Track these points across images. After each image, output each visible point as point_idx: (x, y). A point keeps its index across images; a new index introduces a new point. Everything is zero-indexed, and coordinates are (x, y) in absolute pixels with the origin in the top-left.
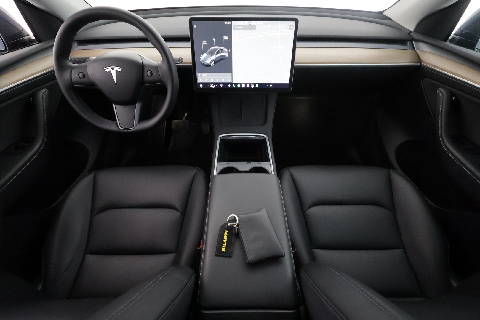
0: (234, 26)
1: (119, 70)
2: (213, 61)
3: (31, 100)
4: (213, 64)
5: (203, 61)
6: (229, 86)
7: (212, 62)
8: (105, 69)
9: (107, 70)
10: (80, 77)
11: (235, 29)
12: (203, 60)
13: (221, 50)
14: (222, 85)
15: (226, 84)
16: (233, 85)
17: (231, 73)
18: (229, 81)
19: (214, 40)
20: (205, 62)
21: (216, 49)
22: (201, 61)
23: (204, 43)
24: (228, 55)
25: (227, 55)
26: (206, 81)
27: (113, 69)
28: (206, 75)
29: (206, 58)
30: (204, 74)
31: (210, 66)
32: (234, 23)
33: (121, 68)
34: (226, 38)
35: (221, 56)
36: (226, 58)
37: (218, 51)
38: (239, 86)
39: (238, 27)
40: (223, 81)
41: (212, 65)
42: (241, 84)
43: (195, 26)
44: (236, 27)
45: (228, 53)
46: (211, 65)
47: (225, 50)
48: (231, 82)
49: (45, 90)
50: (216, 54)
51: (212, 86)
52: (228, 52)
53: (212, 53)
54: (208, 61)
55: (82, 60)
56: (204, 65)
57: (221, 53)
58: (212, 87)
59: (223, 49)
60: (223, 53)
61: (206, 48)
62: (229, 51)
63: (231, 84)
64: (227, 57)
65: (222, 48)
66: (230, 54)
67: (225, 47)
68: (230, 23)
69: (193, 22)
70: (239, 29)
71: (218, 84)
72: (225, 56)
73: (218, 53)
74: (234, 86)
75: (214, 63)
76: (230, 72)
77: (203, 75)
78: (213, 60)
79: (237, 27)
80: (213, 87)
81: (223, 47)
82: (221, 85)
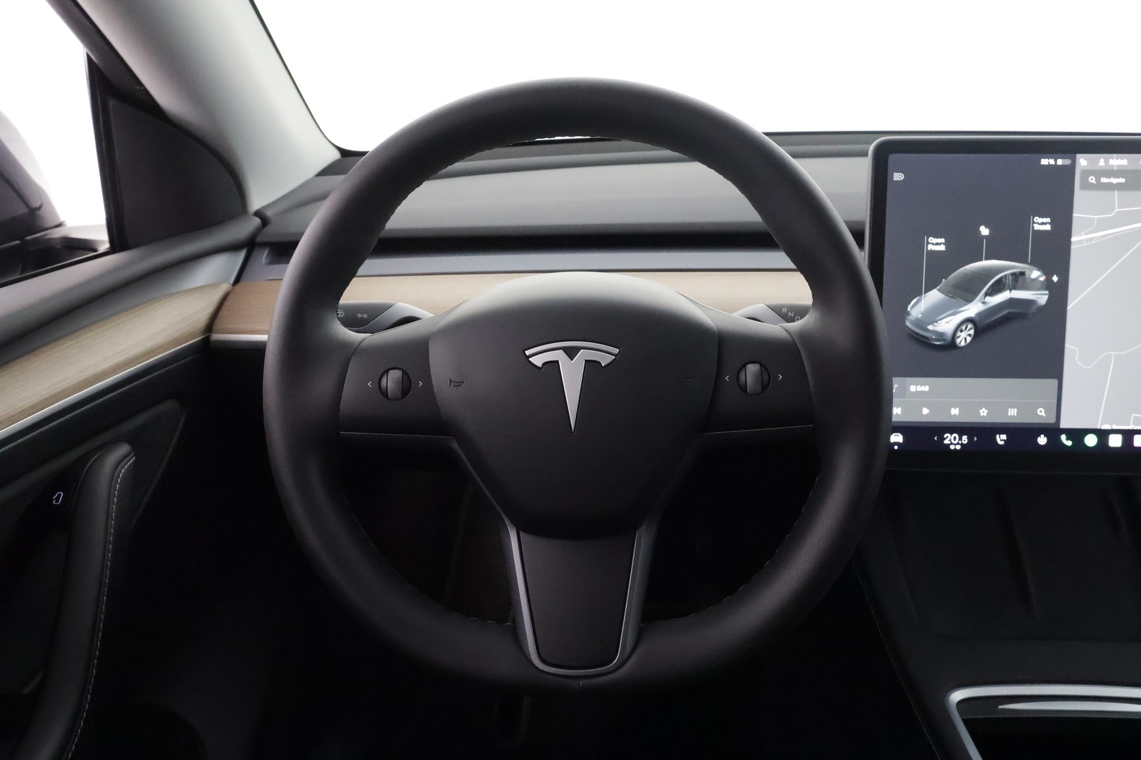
0: (1086, 173)
1: (605, 360)
2: (970, 326)
3: (57, 499)
4: (969, 339)
5: (921, 323)
6: (1042, 440)
7: (963, 327)
8: (527, 353)
9: (538, 361)
10: (384, 393)
11: (1086, 186)
12: (918, 323)
13: (1013, 274)
14: (1004, 437)
15: (1022, 433)
16: (1063, 437)
17: (1055, 382)
18: (1042, 414)
19: (984, 231)
20: (929, 331)
21: (988, 273)
22: (908, 324)
23: (936, 244)
24: (1046, 297)
25: (1042, 298)
26: (925, 414)
27: (571, 353)
28: (926, 388)
29: (936, 313)
30: (918, 387)
31: (951, 345)
32: (1083, 161)
33: (616, 351)
34: (1042, 224)
35: (1012, 302)
36: (1033, 309)
37: (999, 281)
38: (1091, 441)
39: (1104, 180)
40: (1013, 414)
41: (963, 344)
42: (1103, 435)
43: (898, 177)
44: (1092, 180)
45: (1046, 289)
46: (958, 341)
47: (1035, 274)
48: (1052, 420)
49: (124, 449)
50: (986, 294)
51: (953, 441)
52: (1048, 285)
53: (966, 290)
54: (946, 325)
55: (359, 316)
56: (922, 341)
57: (1013, 287)
58: (952, 447)
59: (1022, 274)
60: (1024, 287)
61: (939, 269)
62: (1055, 279)
63: (1053, 431)
64: (1041, 308)
65: (1018, 266)
66: (1059, 294)
67: (1036, 264)
68: (1068, 162)
69: (893, 158)
70: (1110, 187)
71: (982, 433)
72: (1030, 303)
73: (998, 288)
74: (1069, 443)
75: (972, 332)
76: (1053, 378)
77: (913, 388)
78: (969, 320)
79: (1098, 180)
80: (958, 447)
81: (1027, 263)
82: (1001, 439)
